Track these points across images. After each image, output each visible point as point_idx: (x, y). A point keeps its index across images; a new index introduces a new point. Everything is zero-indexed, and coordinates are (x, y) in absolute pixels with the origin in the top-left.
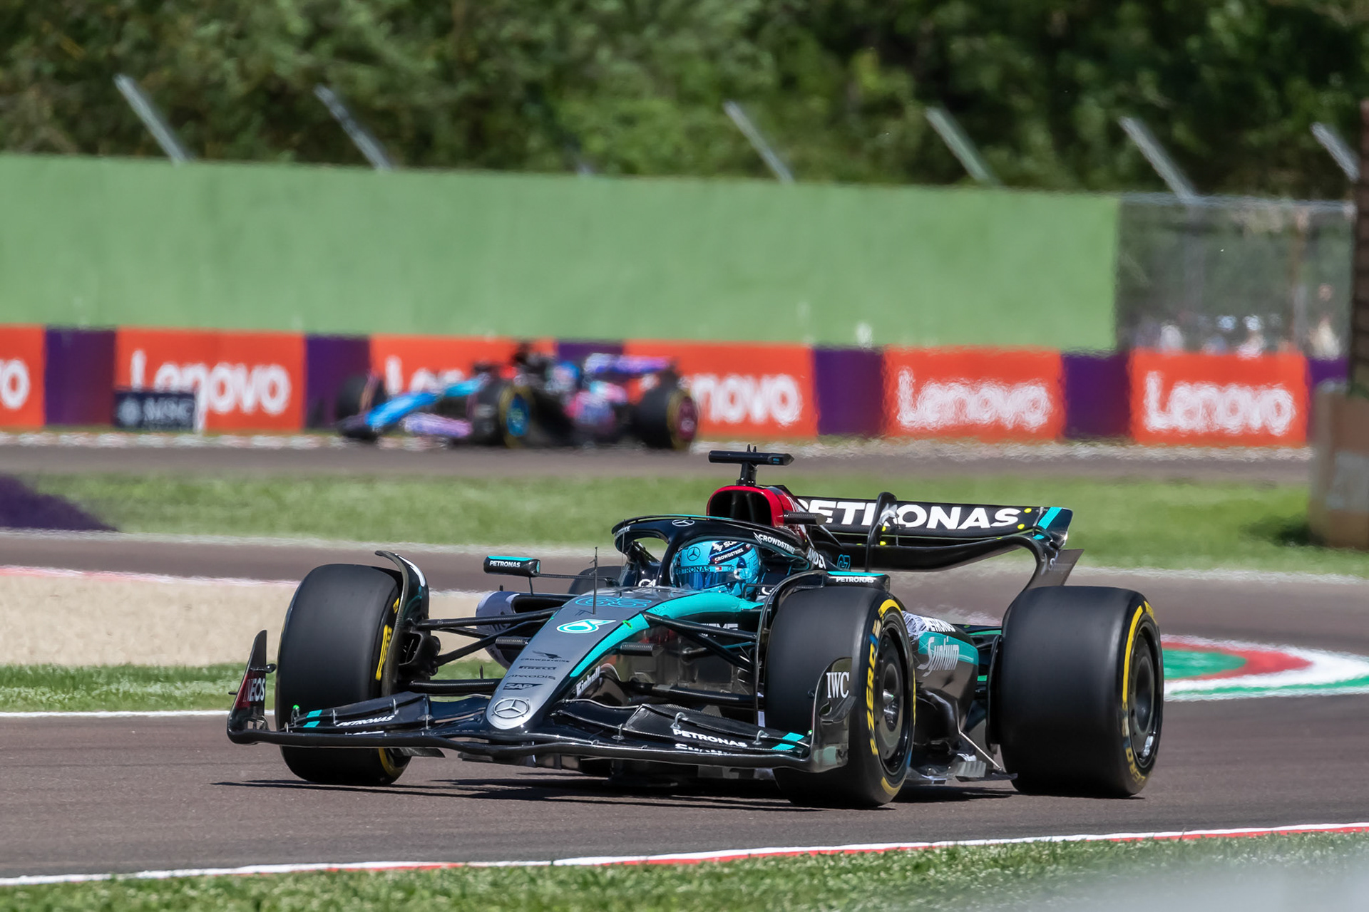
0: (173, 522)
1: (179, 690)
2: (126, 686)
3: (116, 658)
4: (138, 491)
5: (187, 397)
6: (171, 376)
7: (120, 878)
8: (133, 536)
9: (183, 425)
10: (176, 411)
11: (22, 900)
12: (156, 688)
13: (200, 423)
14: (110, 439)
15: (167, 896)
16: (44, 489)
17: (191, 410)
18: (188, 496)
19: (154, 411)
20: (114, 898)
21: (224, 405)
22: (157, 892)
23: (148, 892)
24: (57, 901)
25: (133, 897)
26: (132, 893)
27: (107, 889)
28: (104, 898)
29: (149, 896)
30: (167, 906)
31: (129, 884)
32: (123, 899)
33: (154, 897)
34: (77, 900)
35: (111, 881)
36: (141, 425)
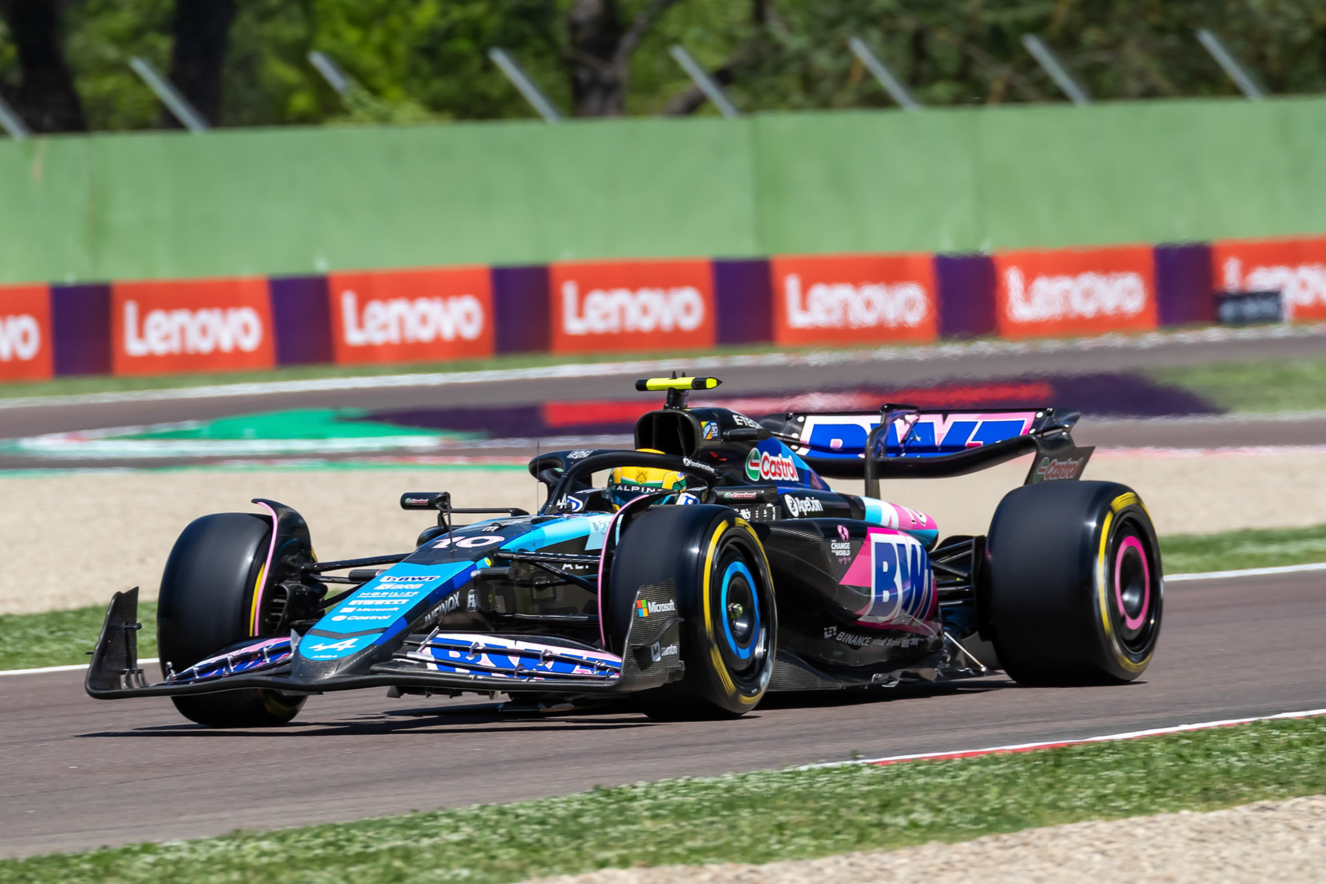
0: (1272, 402)
1: (1294, 548)
2: (1250, 549)
3: (1237, 523)
4: (1243, 378)
5: (1273, 295)
6: (1263, 279)
7: (1265, 719)
8: (1241, 416)
9: (1274, 319)
10: (1267, 307)
11: (1185, 746)
12: (1273, 549)
13: (1288, 315)
14: (1214, 334)
15: (1306, 734)
16: (1164, 380)
17: (1279, 306)
18: (1285, 380)
20: (1262, 739)
21: (1306, 299)
22: (1297, 731)
23: (1289, 731)
24: (1215, 743)
25: (1278, 736)
26: (1276, 733)
27: (1256, 731)
28: (1254, 738)
29: (1290, 735)
30: (1307, 742)
31: (1274, 725)
32: (1269, 739)
33: (1295, 736)
34: (1231, 743)
35: (1255, 723)
36: (1240, 321)
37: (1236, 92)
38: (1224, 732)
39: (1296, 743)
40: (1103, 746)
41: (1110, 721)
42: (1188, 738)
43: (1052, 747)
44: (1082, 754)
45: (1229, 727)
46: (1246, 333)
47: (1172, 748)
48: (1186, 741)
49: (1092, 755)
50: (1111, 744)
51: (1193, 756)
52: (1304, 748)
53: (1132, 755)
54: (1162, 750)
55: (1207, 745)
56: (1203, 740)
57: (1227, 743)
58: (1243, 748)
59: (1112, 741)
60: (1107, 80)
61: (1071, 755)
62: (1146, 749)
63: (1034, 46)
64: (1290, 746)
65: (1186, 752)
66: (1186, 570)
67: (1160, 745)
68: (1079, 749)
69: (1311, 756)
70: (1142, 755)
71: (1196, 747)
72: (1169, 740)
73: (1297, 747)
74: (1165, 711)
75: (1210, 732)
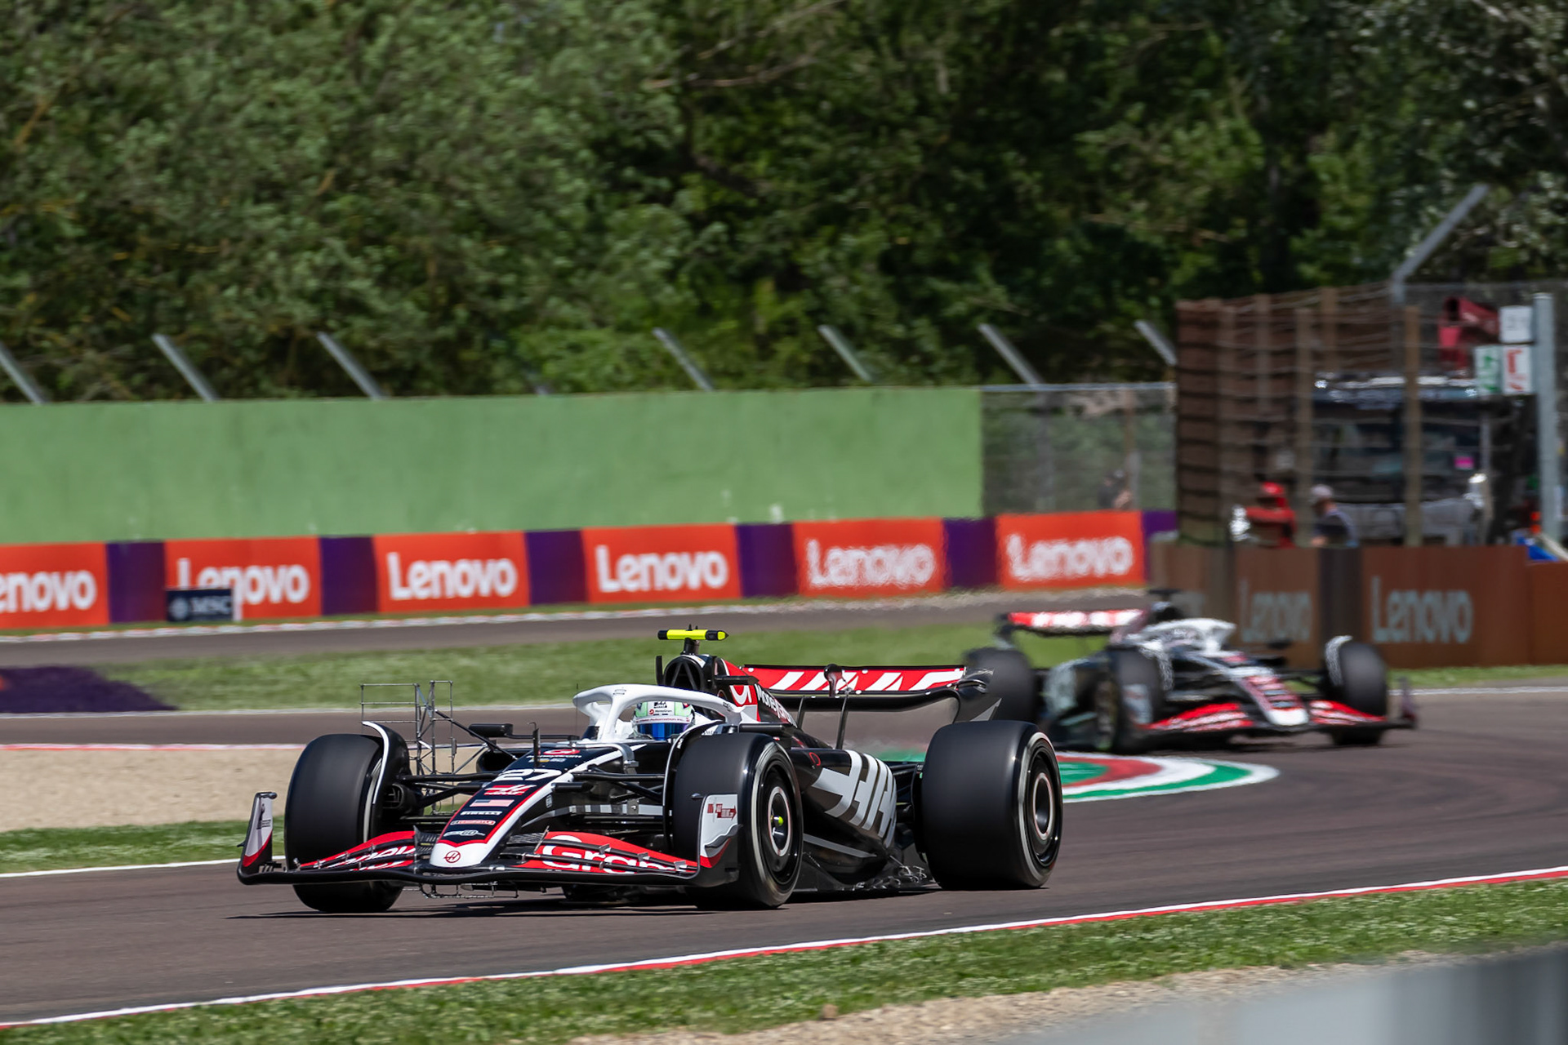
0: (221, 699)
2: (195, 841)
3: (184, 817)
4: (192, 675)
6: (211, 577)
7: (205, 1004)
8: (191, 712)
11: (126, 1028)
12: (217, 841)
13: (237, 615)
14: (163, 631)
15: (245, 1019)
16: (113, 677)
18: (231, 676)
19: (201, 606)
20: (201, 1023)
21: (256, 598)
22: (235, 1015)
23: (228, 1016)
24: (155, 1027)
25: (217, 1021)
26: (215, 1017)
27: (195, 1015)
28: (193, 1022)
29: (229, 1020)
30: (245, 1027)
31: (214, 1010)
32: (209, 1023)
33: (234, 1021)
34: (171, 1025)
35: (197, 1008)
36: (190, 619)
37: (188, 393)
38: (165, 1016)
39: (235, 1027)
40: (45, 1028)
41: (54, 1004)
42: (129, 1021)
44: (25, 1035)
45: (169, 1012)
46: (197, 630)
47: (113, 1031)
48: (126, 1025)
49: (35, 1037)
50: (53, 1026)
51: (134, 1038)
52: (243, 1032)
53: (73, 1038)
54: (103, 1032)
55: (147, 1028)
56: (144, 1023)
57: (166, 1026)
58: (183, 1031)
59: (54, 1024)
60: (64, 381)
61: (13, 1037)
62: (88, 1031)
64: (228, 1030)
65: (126, 1034)
66: (132, 861)
67: (100, 1028)
68: (23, 1030)
69: (249, 1040)
70: (84, 1037)
71: (136, 1030)
72: (110, 1022)
73: (235, 1031)
74: (107, 996)
75: (150, 1015)
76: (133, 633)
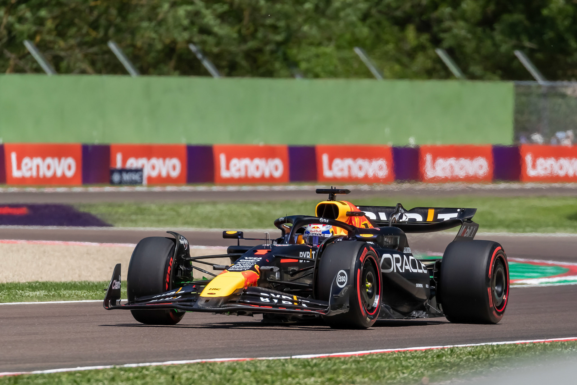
0: (135, 222)
4: (121, 210)
5: (139, 171)
6: (133, 163)
7: (118, 367)
8: (119, 228)
9: (138, 183)
10: (136, 177)
11: (78, 377)
13: (145, 182)
14: (108, 189)
15: (137, 374)
17: (141, 177)
18: (141, 211)
19: (126, 177)
20: (115, 375)
21: (154, 174)
22: (132, 372)
23: (129, 372)
24: (93, 377)
25: (123, 375)
26: (123, 373)
27: (113, 372)
28: (111, 375)
29: (129, 374)
30: (137, 378)
31: (121, 369)
32: (119, 375)
33: (131, 375)
34: (100, 376)
35: (114, 368)
36: (121, 183)
37: (124, 72)
38: (97, 371)
39: (131, 378)
40: (38, 375)
42: (80, 373)
43: (14, 375)
44: (28, 379)
45: (100, 369)
46: (125, 189)
47: (71, 378)
48: (79, 375)
49: (33, 380)
50: (42, 375)
51: (82, 381)
52: (136, 380)
54: (66, 379)
55: (89, 377)
56: (87, 374)
57: (98, 377)
58: (106, 379)
59: (43, 373)
60: (64, 64)
61: (22, 380)
62: (59, 377)
63: (29, 46)
64: (128, 379)
65: (78, 380)
66: (87, 298)
67: (66, 376)
68: (26, 376)
70: (57, 381)
71: (83, 378)
72: (70, 374)
74: (70, 361)
75: (90, 371)
76: (92, 189)
